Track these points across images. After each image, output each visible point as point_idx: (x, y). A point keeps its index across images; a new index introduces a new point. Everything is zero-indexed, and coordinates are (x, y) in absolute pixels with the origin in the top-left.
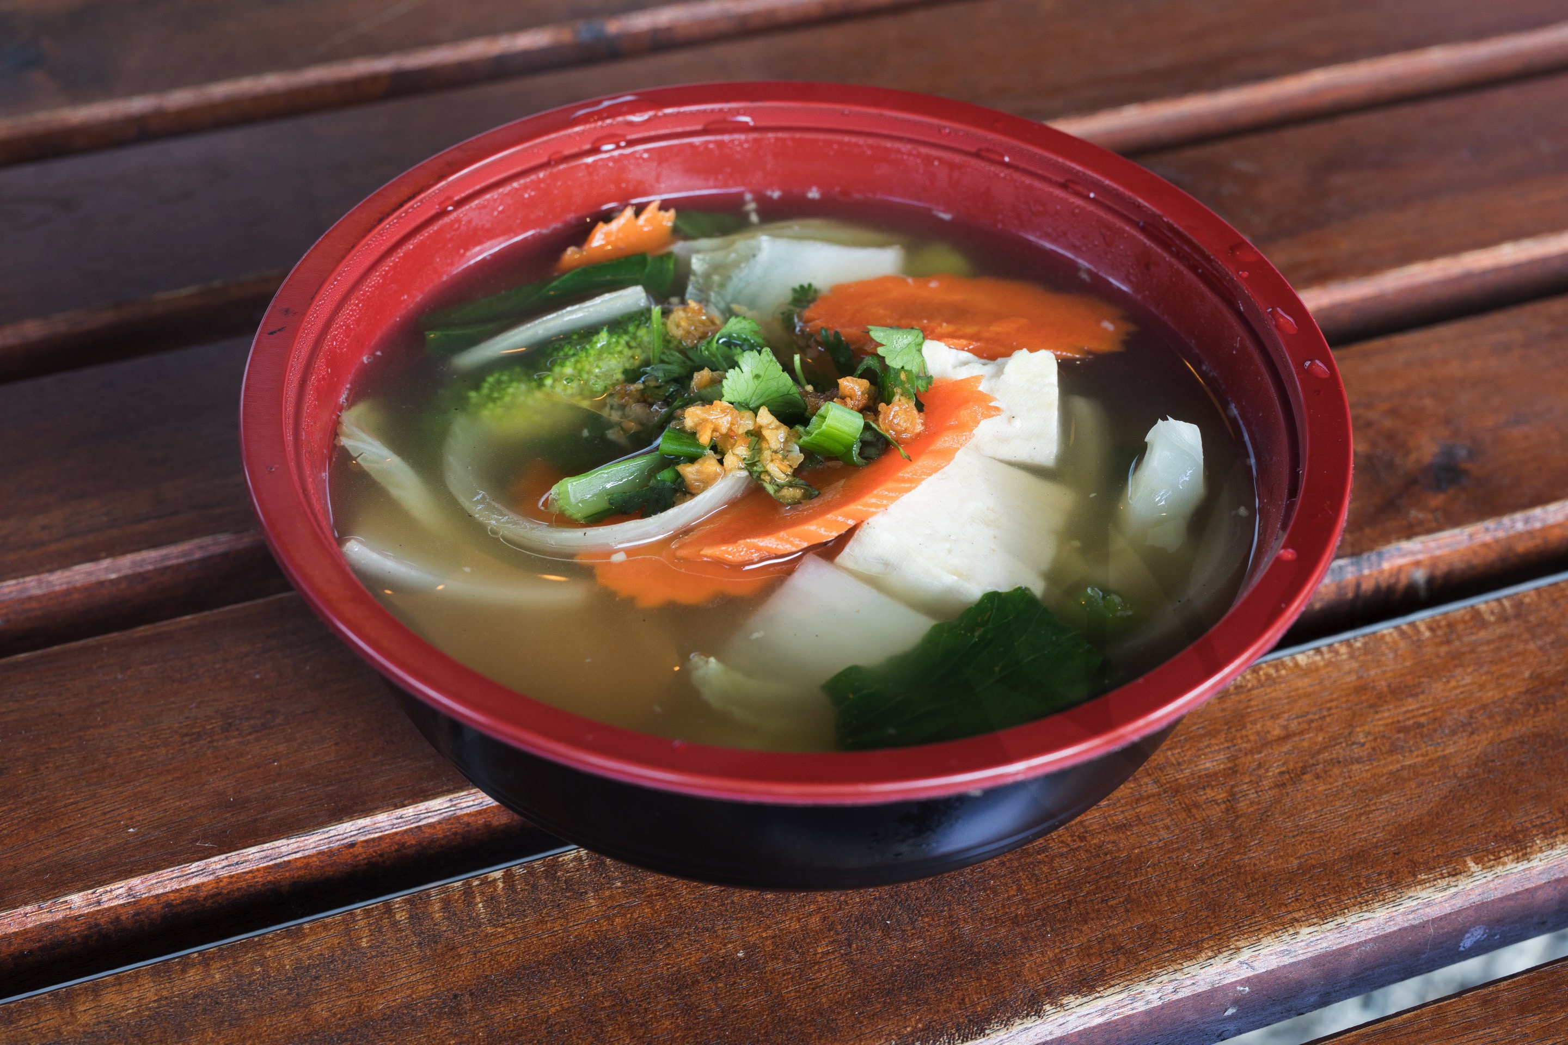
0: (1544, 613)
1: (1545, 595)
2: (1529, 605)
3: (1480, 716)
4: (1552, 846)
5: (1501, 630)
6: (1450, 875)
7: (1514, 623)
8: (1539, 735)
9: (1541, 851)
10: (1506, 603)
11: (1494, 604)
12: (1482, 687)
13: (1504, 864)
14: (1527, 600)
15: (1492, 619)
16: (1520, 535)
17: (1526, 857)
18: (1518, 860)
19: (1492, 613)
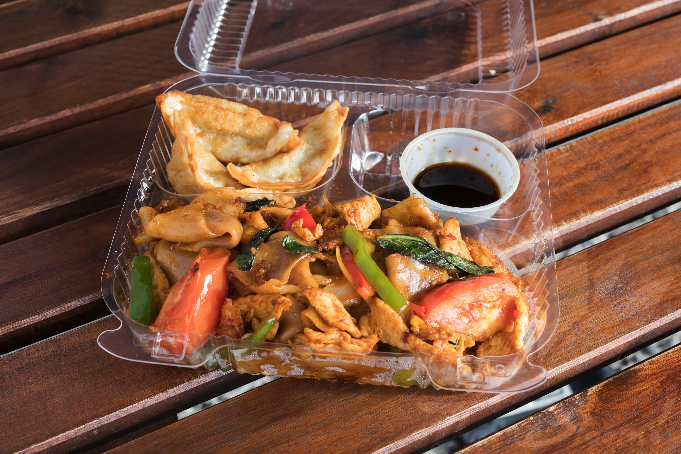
0: (579, 148)
1: (579, 143)
2: (574, 146)
3: (563, 180)
4: (586, 215)
5: (566, 154)
6: (558, 226)
7: (570, 152)
8: (580, 184)
9: (583, 217)
10: (568, 146)
11: (564, 147)
12: (562, 172)
13: (573, 221)
14: (574, 145)
15: (564, 151)
16: (570, 125)
17: (579, 219)
18: (577, 220)
19: (564, 149)
